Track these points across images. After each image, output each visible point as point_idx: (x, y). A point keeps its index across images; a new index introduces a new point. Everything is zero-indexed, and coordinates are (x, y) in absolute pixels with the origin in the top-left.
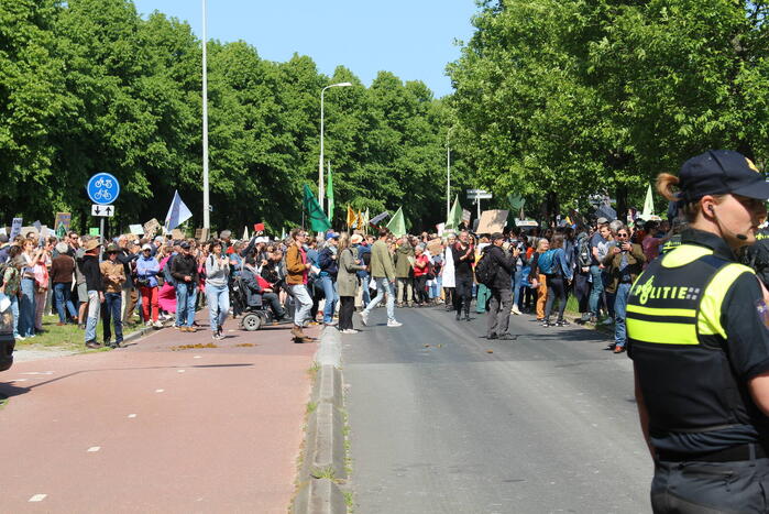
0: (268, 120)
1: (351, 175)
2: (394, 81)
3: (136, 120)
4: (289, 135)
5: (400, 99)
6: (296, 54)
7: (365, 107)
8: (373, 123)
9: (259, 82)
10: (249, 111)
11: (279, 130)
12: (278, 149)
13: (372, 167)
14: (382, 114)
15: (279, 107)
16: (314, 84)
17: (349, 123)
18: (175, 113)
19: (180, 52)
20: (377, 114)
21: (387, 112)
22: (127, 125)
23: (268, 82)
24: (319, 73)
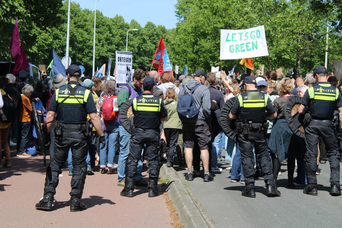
0: (107, 40)
1: (137, 61)
2: (153, 26)
3: (61, 39)
4: (114, 46)
5: (155, 33)
6: (117, 15)
7: (142, 35)
8: (144, 41)
9: (103, 25)
10: (99, 35)
11: (110, 43)
12: (109, 51)
13: (143, 58)
14: (148, 38)
15: (111, 35)
16: (123, 27)
17: (136, 41)
18: (75, 37)
19: (76, 14)
20: (146, 38)
21: (150, 37)
22: (57, 41)
23: (107, 26)
24: (125, 22)
